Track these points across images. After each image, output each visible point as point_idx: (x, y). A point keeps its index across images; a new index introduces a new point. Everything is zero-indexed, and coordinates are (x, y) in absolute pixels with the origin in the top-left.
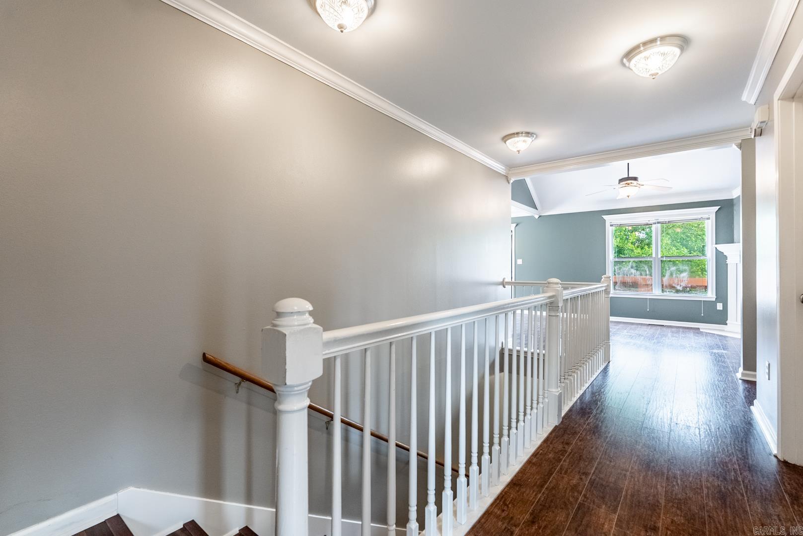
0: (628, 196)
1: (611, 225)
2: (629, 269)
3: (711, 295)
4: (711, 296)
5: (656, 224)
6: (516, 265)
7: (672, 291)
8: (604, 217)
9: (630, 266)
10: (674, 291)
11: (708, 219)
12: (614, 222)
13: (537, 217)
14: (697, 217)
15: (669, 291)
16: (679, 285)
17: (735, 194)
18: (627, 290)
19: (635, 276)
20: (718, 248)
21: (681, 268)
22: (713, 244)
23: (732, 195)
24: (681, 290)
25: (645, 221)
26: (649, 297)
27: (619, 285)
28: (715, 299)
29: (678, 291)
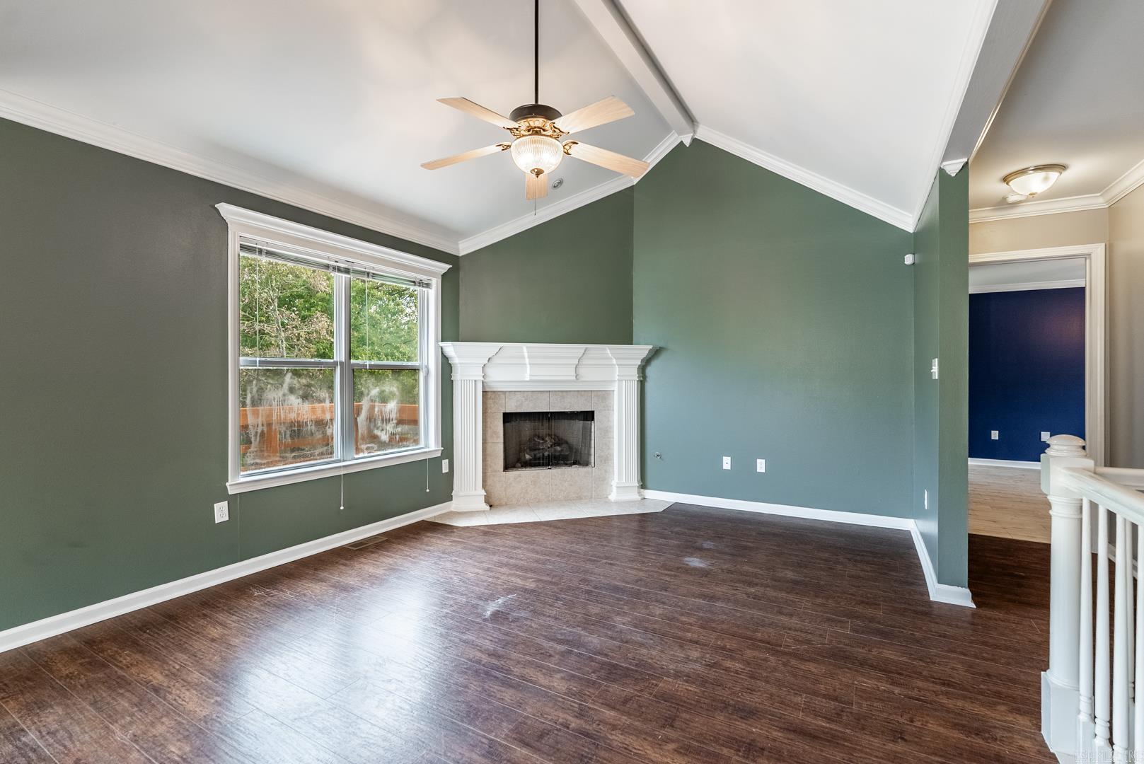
1: (243, 248)
2: (285, 396)
3: (429, 443)
4: (433, 449)
7: (373, 448)
8: (224, 209)
9: (286, 386)
10: (376, 446)
11: (428, 285)
12: (253, 239)
14: (416, 278)
15: (367, 449)
16: (385, 431)
17: (464, 248)
18: (276, 461)
19: (298, 414)
20: (445, 350)
21: (387, 390)
22: (437, 341)
23: (458, 250)
24: (387, 442)
25: (328, 258)
26: (342, 472)
27: (255, 450)
28: (440, 452)
29: (383, 446)
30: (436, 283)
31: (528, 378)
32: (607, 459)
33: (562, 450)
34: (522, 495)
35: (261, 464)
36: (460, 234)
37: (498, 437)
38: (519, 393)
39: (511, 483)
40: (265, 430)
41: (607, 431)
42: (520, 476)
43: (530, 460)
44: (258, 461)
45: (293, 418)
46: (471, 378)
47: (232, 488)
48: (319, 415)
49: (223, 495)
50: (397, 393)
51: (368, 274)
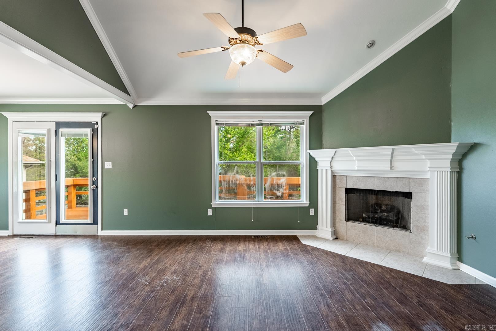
0: (243, 64)
1: (217, 124)
2: (235, 174)
3: (303, 200)
4: (305, 202)
5: (259, 125)
6: (104, 171)
7: (272, 198)
8: (210, 113)
9: (235, 171)
10: (274, 197)
11: (303, 123)
12: (221, 121)
13: (131, 106)
14: (294, 121)
15: (270, 198)
16: (279, 191)
17: (324, 100)
18: (232, 198)
19: (240, 182)
20: (311, 154)
21: (280, 173)
22: (306, 150)
23: (321, 102)
24: (280, 196)
25: (250, 121)
26: (253, 206)
27: (224, 193)
28: (308, 204)
29: (277, 197)
30: (306, 121)
31: (356, 168)
32: (423, 229)
33: (388, 216)
34: (356, 238)
35: (226, 198)
36: (319, 95)
37: (342, 201)
38: (354, 177)
39: (349, 229)
40: (228, 186)
41: (423, 208)
42: (355, 226)
43: (366, 218)
44: (225, 197)
45: (237, 183)
46: (325, 168)
47: (213, 205)
48: (248, 182)
49: (210, 207)
50: (286, 175)
51: (268, 124)
